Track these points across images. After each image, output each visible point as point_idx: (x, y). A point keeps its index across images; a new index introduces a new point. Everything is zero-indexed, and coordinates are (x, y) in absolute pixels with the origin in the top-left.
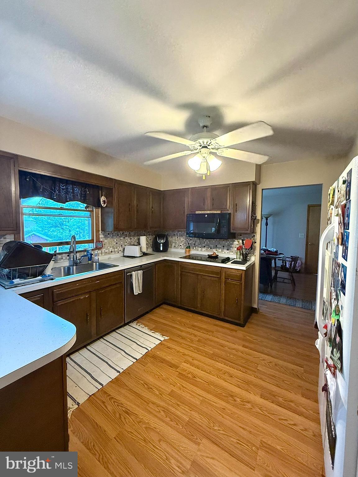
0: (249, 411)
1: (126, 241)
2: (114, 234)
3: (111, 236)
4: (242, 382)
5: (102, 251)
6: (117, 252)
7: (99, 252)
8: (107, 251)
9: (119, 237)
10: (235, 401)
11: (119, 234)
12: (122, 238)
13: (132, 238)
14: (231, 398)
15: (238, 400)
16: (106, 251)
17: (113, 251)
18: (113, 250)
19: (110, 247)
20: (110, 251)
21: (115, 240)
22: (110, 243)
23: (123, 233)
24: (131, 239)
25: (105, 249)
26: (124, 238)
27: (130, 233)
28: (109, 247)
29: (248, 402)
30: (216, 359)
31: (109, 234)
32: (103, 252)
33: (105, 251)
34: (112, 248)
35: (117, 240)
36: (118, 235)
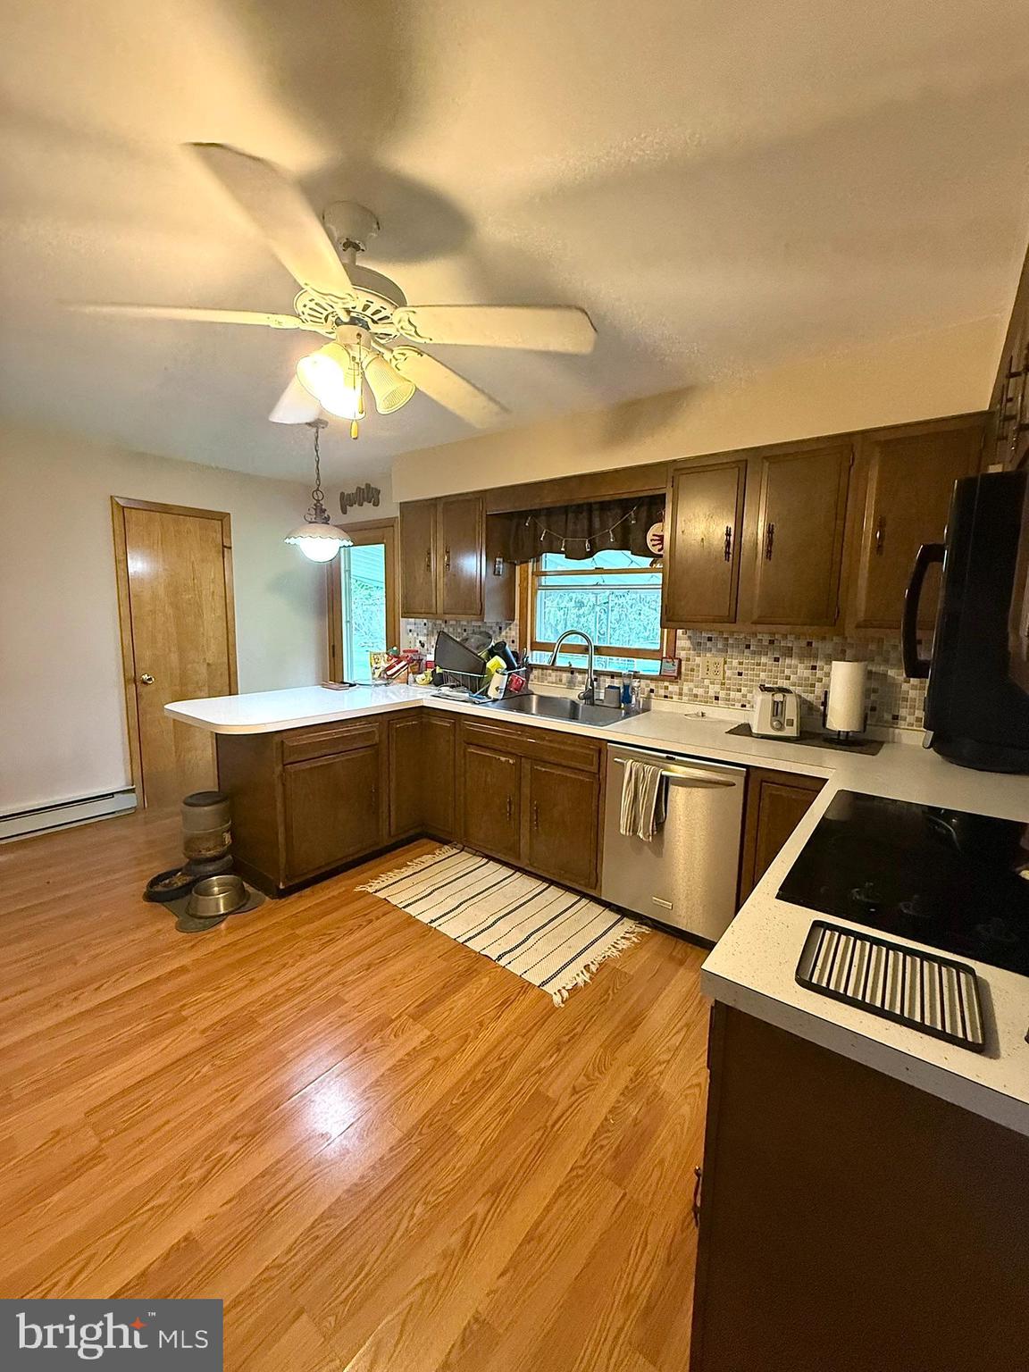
0: (183, 1166)
1: (787, 672)
2: (730, 641)
3: (720, 646)
4: (280, 1196)
5: (681, 689)
6: (738, 705)
7: (673, 688)
8: (700, 691)
9: (754, 653)
10: (235, 1138)
11: (753, 642)
12: (764, 660)
13: (819, 664)
14: (248, 1129)
15: (232, 1149)
16: (694, 692)
17: (720, 696)
18: (722, 694)
19: (712, 683)
20: (712, 693)
21: (735, 662)
22: (712, 668)
23: (772, 642)
24: (814, 668)
25: (691, 685)
26: (777, 660)
27: (810, 644)
28: (707, 682)
29: (204, 1179)
30: (420, 1134)
31: (710, 639)
32: (685, 690)
33: (691, 690)
34: (717, 687)
35: (741, 663)
36: (748, 647)
